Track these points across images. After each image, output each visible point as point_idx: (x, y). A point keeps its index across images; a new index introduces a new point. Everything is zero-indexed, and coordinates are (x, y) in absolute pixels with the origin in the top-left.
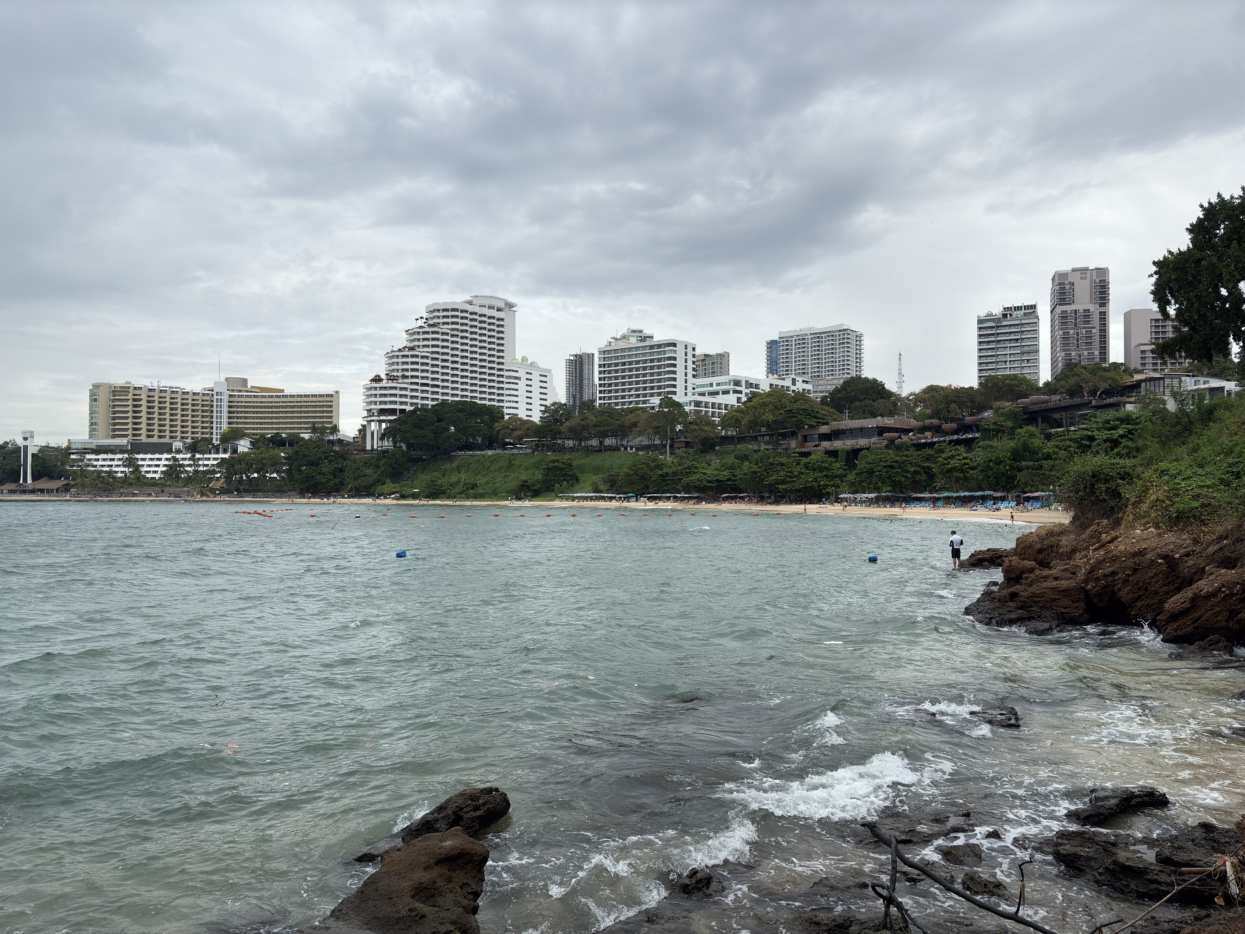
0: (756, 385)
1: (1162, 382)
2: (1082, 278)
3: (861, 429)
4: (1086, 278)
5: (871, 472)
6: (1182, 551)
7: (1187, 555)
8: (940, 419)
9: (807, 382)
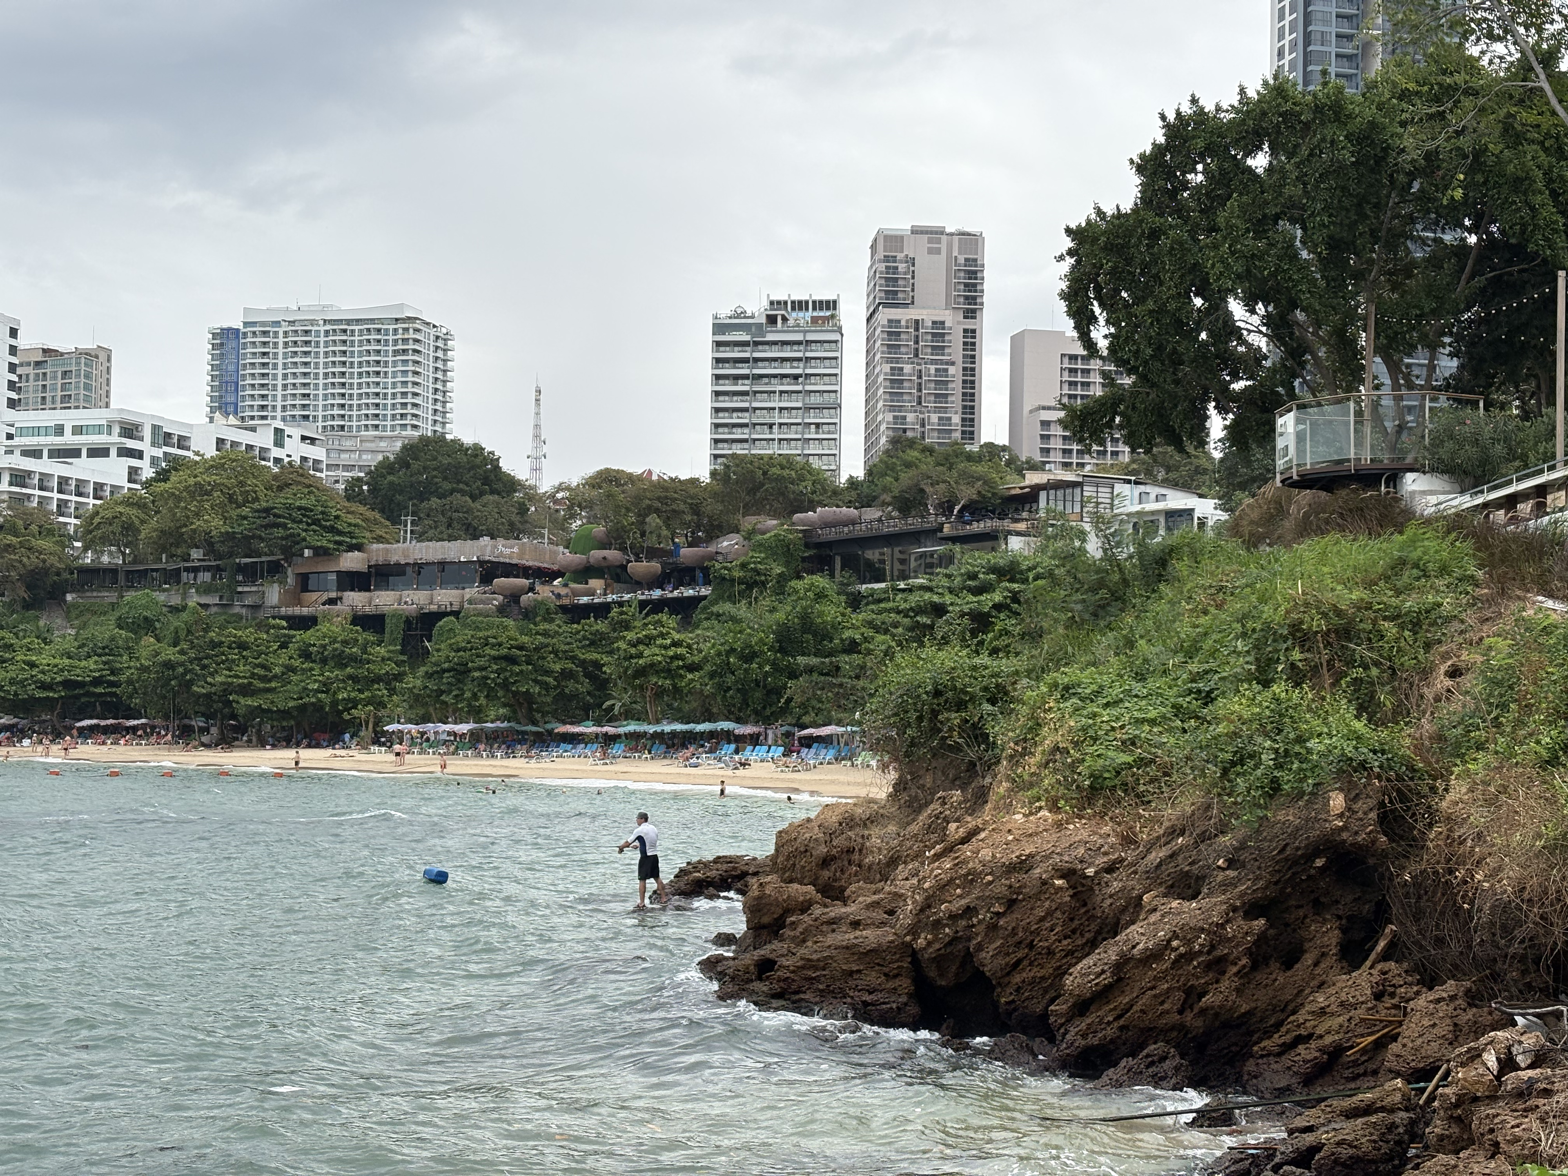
0: (181, 438)
1: (1078, 491)
2: (931, 251)
3: (442, 565)
4: (938, 251)
5: (461, 672)
6: (1101, 861)
7: (1110, 869)
8: (623, 549)
9: (313, 441)
